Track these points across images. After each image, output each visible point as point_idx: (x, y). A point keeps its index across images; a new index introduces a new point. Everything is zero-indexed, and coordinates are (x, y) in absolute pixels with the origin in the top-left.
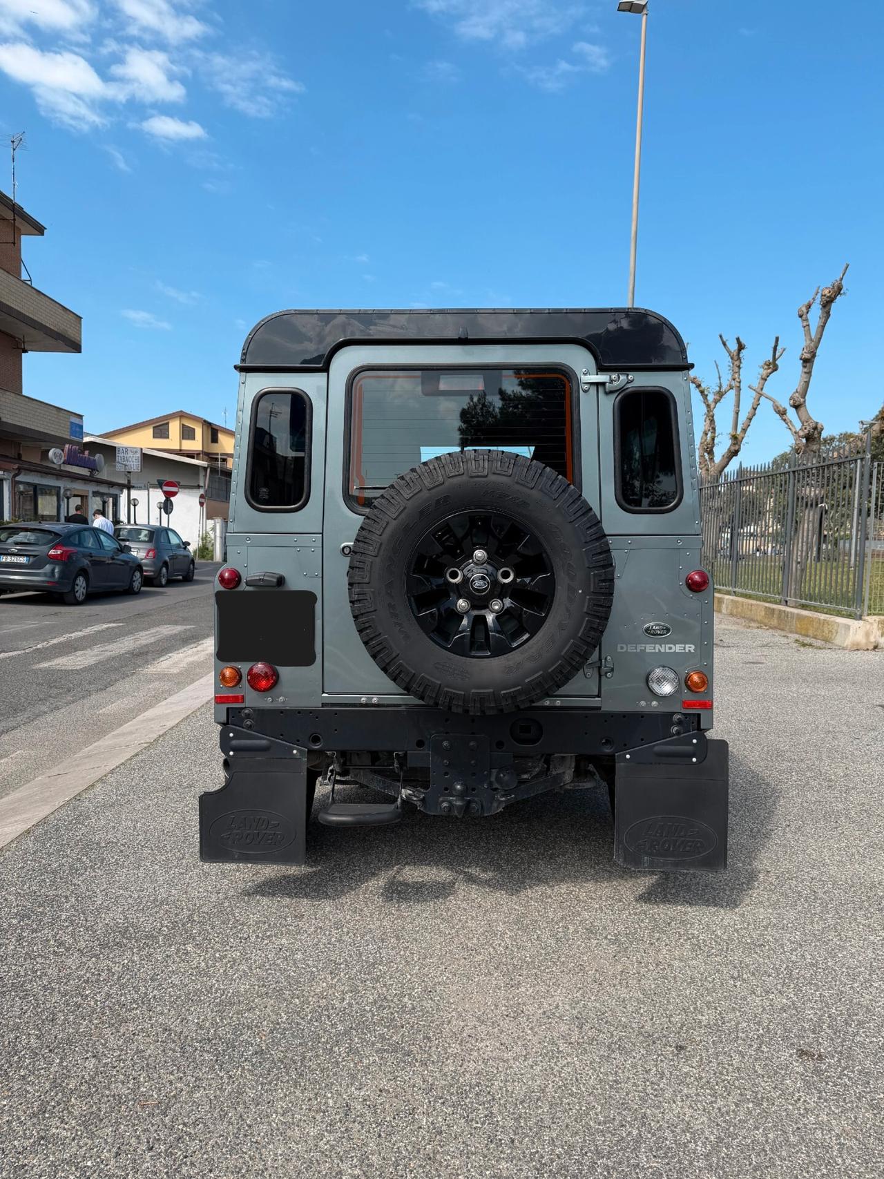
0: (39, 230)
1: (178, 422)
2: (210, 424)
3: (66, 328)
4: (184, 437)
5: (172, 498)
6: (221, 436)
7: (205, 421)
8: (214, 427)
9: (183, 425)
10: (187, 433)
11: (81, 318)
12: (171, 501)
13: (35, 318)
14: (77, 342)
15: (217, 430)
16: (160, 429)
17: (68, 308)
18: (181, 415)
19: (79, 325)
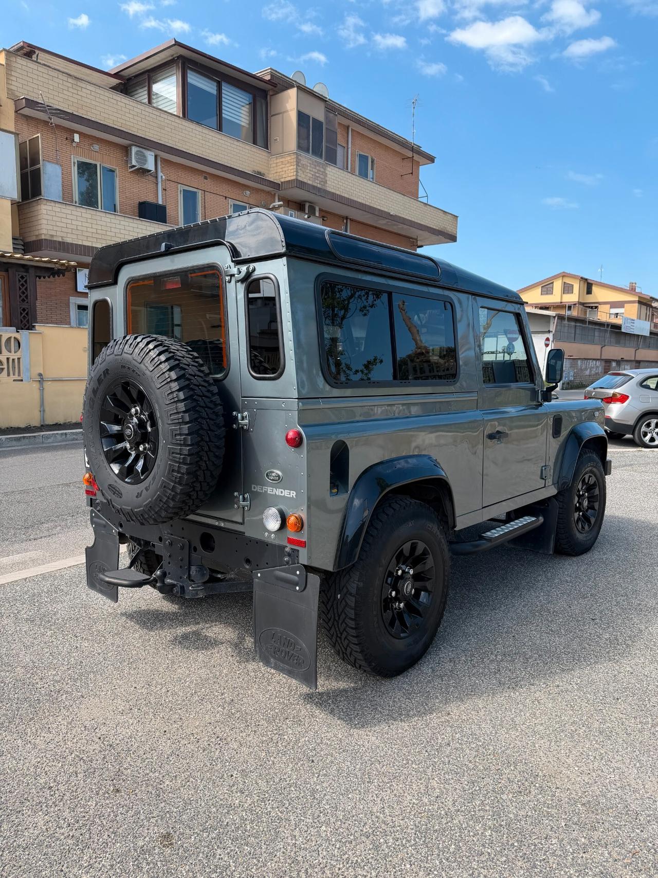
0: (431, 159)
1: (561, 281)
2: (586, 280)
3: (446, 226)
4: (565, 292)
5: (514, 343)
6: (594, 288)
7: (582, 278)
8: (589, 281)
9: (564, 283)
10: (567, 289)
11: (457, 217)
12: (513, 345)
13: (422, 223)
14: (453, 234)
15: (592, 284)
16: (547, 287)
17: (447, 211)
18: (564, 275)
19: (456, 222)
